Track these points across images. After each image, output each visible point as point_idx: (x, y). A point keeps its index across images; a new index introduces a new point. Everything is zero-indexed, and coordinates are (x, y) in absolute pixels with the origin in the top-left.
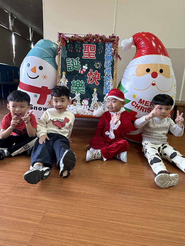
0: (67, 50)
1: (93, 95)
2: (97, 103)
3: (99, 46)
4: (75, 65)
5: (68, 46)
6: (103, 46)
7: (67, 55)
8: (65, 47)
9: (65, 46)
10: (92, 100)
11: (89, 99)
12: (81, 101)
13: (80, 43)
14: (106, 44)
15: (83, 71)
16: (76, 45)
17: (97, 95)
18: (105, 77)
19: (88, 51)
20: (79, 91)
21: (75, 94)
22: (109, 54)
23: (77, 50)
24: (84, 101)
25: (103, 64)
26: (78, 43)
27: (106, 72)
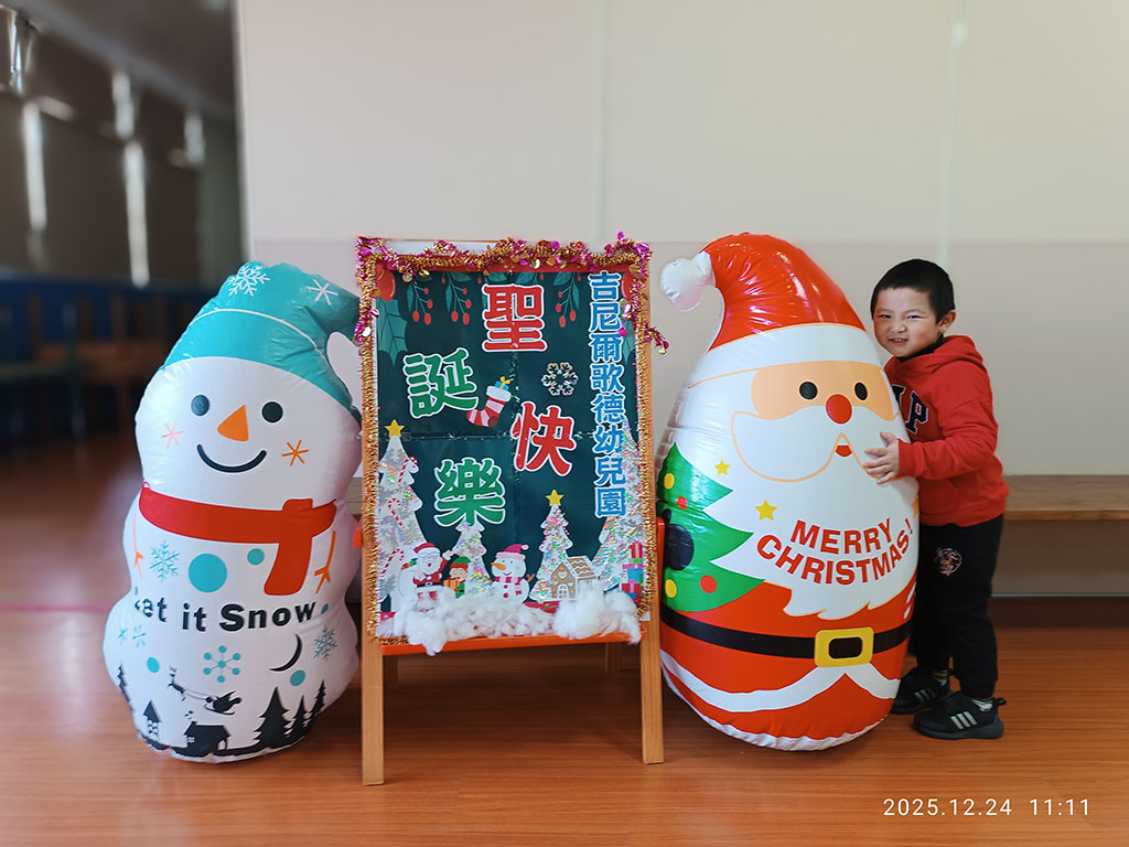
0: (405, 313)
1: (543, 526)
2: (570, 561)
3: (562, 287)
4: (447, 385)
5: (410, 297)
6: (576, 290)
7: (406, 339)
8: (396, 301)
9: (394, 297)
10: (543, 548)
11: (525, 547)
12: (488, 560)
13: (468, 278)
14: (592, 281)
15: (489, 411)
16: (449, 291)
17: (566, 524)
18: (600, 433)
19: (509, 318)
20: (476, 512)
21: (458, 528)
22: (606, 324)
23: (455, 317)
24: (501, 557)
25: (582, 369)
26: (460, 280)
27: (601, 411)
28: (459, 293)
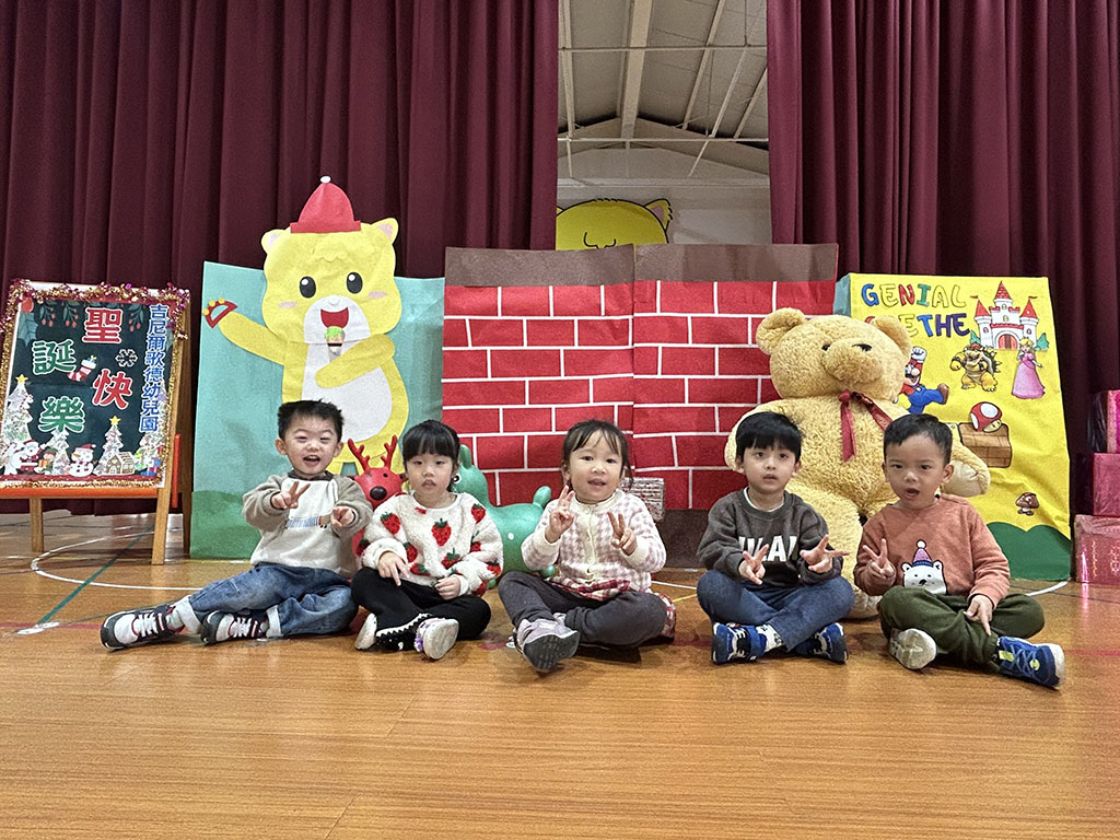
0: (37, 319)
1: (106, 435)
2: (120, 455)
3: (133, 311)
4: (58, 358)
5: (42, 312)
6: (142, 313)
7: (36, 333)
8: (34, 314)
9: (32, 312)
10: (105, 447)
11: (94, 446)
13: (77, 304)
15: (82, 373)
16: (65, 310)
17: (120, 434)
18: (147, 387)
19: (100, 323)
20: (65, 426)
21: (52, 433)
22: (158, 331)
23: (68, 323)
24: (78, 451)
25: (141, 355)
27: (149, 377)
28: (73, 312)
